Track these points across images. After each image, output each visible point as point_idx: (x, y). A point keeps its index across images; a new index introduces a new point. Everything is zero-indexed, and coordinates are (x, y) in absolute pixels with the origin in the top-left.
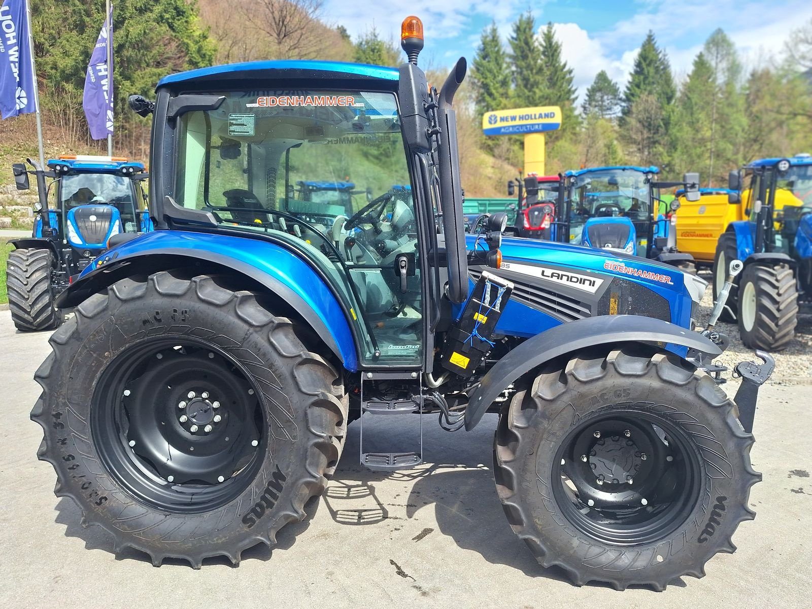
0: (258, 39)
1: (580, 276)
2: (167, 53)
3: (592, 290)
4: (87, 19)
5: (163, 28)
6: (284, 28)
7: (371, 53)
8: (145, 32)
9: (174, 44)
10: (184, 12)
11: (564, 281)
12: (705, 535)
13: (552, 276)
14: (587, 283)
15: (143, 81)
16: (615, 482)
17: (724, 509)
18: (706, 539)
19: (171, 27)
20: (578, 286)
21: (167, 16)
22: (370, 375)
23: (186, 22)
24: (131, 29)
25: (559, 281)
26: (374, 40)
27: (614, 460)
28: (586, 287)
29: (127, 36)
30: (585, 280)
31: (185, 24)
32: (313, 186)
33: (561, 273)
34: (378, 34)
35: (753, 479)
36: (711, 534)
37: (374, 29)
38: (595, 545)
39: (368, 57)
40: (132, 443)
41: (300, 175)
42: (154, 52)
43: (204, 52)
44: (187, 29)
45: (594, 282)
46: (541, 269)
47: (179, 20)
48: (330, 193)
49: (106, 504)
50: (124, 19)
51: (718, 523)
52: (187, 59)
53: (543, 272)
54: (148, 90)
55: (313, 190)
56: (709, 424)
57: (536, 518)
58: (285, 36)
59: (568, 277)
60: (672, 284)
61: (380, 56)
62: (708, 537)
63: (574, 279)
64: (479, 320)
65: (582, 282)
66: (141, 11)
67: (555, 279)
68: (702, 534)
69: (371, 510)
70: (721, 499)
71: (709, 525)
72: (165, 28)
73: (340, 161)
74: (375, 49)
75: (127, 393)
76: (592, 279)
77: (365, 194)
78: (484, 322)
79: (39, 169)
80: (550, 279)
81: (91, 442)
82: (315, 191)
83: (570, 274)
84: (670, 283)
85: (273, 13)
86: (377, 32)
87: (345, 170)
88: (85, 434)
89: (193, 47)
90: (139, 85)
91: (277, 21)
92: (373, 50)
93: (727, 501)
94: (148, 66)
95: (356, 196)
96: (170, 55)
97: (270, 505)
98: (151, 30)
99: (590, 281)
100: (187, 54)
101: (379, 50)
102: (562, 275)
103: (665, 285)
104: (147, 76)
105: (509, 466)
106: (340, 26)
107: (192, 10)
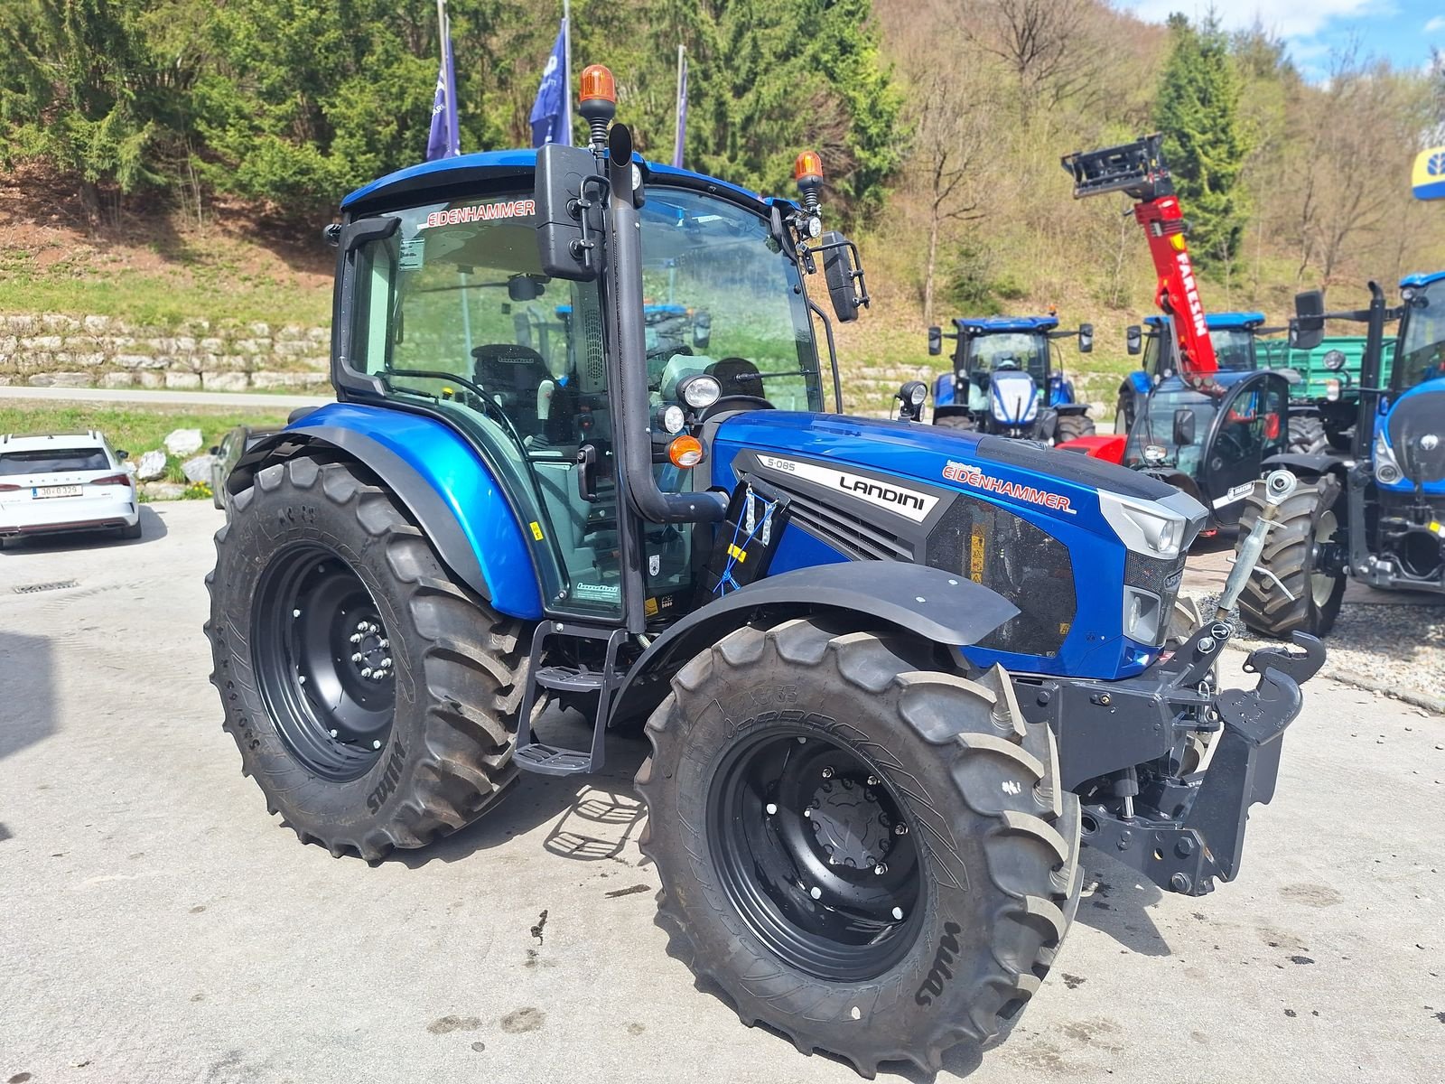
0: (980, 70)
1: (899, 490)
2: (823, 119)
3: (919, 516)
4: (704, 85)
5: (816, 80)
6: (1030, 43)
7: (1202, 59)
8: (785, 91)
9: (833, 103)
10: (852, 46)
11: (873, 498)
12: (926, 992)
13: (856, 487)
14: (911, 502)
15: (778, 170)
16: (851, 864)
17: (956, 950)
18: (927, 1000)
19: (832, 76)
20: (895, 507)
21: (825, 57)
22: (560, 626)
23: (856, 62)
24: (764, 90)
25: (866, 497)
26: (1209, 34)
27: (846, 823)
28: (907, 511)
29: (758, 101)
30: (907, 497)
31: (853, 66)
32: (976, 328)
33: (869, 482)
34: (1220, 20)
35: (1009, 902)
36: (937, 993)
37: (1212, 13)
38: (765, 959)
39: (1192, 68)
40: (302, 679)
41: (1029, 305)
42: (799, 120)
43: (879, 108)
44: (856, 74)
45: (922, 501)
46: (838, 475)
47: (843, 61)
48: (1016, 337)
49: (258, 748)
50: (756, 74)
51: (949, 976)
52: (851, 124)
53: (843, 479)
54: (785, 184)
55: (975, 334)
56: (920, 776)
57: (679, 885)
58: (1032, 55)
59: (880, 490)
60: (1074, 512)
61: (1219, 64)
62: (932, 996)
63: (890, 496)
64: (735, 556)
65: (902, 500)
66: (784, 57)
67: (859, 493)
68: (921, 990)
69: (596, 841)
70: (952, 928)
71: (933, 974)
72: (821, 76)
73: (1112, 273)
74: (1209, 50)
75: (297, 613)
76: (920, 496)
77: (1077, 336)
78: (742, 560)
79: (543, 321)
80: (851, 492)
81: (250, 669)
82: (980, 335)
83: (884, 486)
84: (1068, 510)
85: (1013, 17)
86: (1216, 17)
87: (1121, 291)
88: (245, 658)
89: (863, 102)
90: (772, 177)
91: (1020, 31)
92: (1204, 54)
93: (962, 934)
94: (788, 144)
95: (1058, 342)
96: (827, 120)
97: (392, 788)
98: (797, 86)
99: (916, 500)
100: (852, 115)
101: (1220, 51)
102: (872, 487)
103: (1060, 514)
104: (784, 162)
105: (646, 792)
106: (1174, 14)
107: (869, 39)
